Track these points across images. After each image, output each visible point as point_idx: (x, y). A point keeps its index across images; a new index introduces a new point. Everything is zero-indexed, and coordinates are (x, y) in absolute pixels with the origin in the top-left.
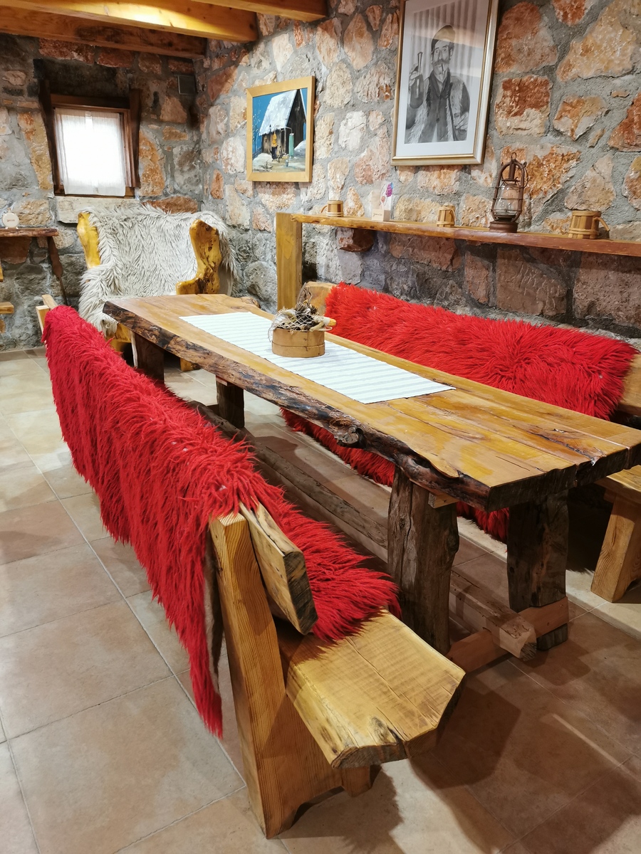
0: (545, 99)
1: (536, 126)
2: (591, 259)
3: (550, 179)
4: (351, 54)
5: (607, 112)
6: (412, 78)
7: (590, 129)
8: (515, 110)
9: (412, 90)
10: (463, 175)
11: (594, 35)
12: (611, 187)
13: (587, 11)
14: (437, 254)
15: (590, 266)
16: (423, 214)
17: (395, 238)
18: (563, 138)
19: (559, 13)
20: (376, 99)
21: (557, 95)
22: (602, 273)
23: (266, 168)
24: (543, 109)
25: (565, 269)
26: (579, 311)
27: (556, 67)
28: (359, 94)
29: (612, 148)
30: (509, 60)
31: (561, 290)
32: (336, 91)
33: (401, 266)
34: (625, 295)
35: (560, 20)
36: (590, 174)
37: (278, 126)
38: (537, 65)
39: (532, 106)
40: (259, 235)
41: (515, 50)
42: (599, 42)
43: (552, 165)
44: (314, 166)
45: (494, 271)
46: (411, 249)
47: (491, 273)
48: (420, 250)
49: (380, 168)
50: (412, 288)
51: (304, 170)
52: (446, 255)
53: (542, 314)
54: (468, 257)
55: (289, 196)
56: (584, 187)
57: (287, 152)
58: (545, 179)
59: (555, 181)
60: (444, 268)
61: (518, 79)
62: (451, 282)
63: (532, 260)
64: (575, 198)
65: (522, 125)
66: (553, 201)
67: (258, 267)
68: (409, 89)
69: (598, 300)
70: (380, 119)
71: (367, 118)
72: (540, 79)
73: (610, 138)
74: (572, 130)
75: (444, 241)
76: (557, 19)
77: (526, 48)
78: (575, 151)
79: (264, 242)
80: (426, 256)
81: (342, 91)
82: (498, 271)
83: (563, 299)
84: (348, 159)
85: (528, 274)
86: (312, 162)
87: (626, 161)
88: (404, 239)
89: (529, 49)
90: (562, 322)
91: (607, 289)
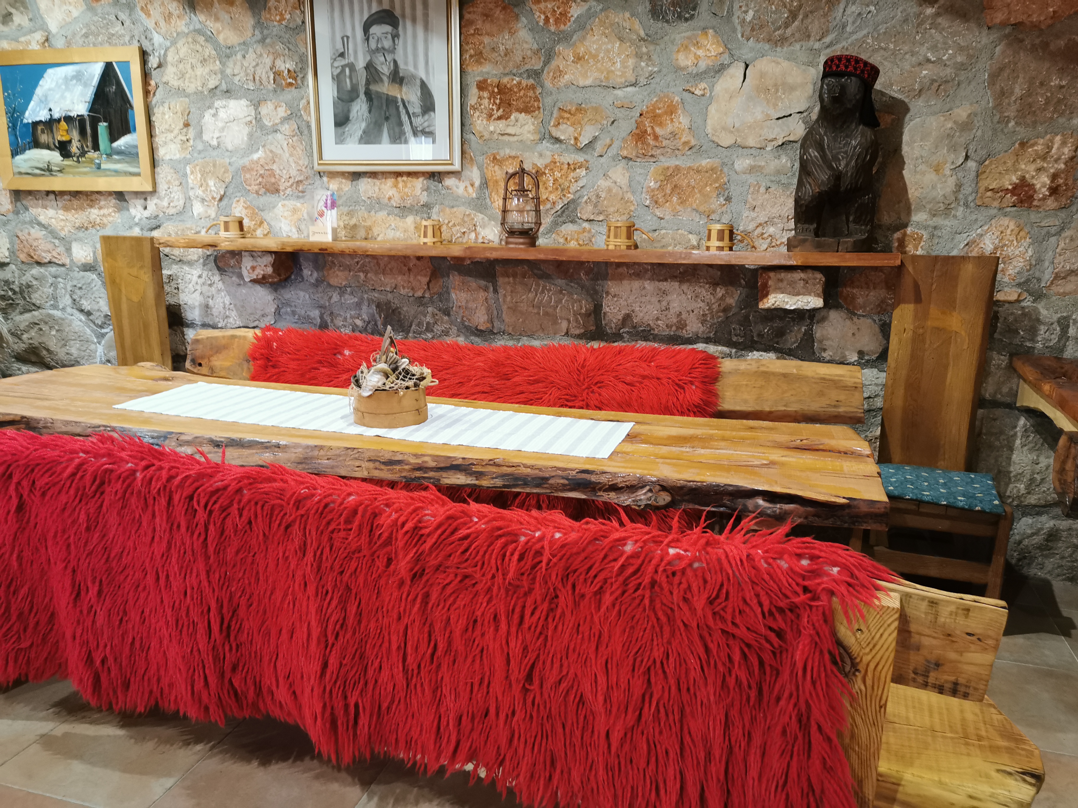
0: (536, 104)
1: (529, 132)
2: (620, 270)
3: (557, 189)
4: (212, 25)
5: (613, 122)
6: (336, 64)
7: (595, 138)
8: (497, 114)
9: (338, 79)
10: (433, 184)
11: (587, 43)
12: (629, 196)
13: (573, 19)
14: (406, 278)
15: (621, 278)
16: (376, 231)
17: (333, 262)
18: (564, 146)
19: (539, 17)
20: (271, 86)
21: (548, 101)
22: (636, 284)
23: (48, 170)
24: (534, 114)
25: (587, 283)
26: (613, 325)
27: (543, 71)
28: (236, 79)
29: (625, 158)
30: (479, 57)
31: (586, 305)
32: (190, 71)
33: (347, 296)
34: (664, 303)
35: (541, 24)
36: (603, 183)
37: (70, 111)
38: (518, 67)
39: (520, 111)
40: (36, 271)
41: (488, 48)
42: (593, 52)
43: (557, 174)
44: (158, 170)
45: (496, 291)
46: (362, 275)
47: (491, 295)
48: (376, 273)
49: (294, 172)
50: (369, 322)
51: (138, 174)
52: (419, 278)
53: (567, 334)
54: (455, 279)
55: (105, 211)
56: (598, 196)
57: (96, 147)
58: (550, 189)
59: (564, 190)
60: (419, 294)
61: (496, 80)
62: (430, 309)
63: (545, 276)
64: (590, 208)
65: (510, 130)
66: (564, 212)
67: (41, 320)
68: (333, 78)
69: (633, 311)
70: (282, 112)
71: (256, 110)
72: (524, 83)
73: (621, 148)
74: (576, 139)
75: (414, 261)
76: (537, 23)
77: (502, 48)
78: (582, 160)
79: (51, 280)
80: (388, 281)
81: (200, 71)
82: (501, 291)
83: (590, 315)
84: (227, 160)
85: (543, 292)
86: (154, 163)
87: (642, 171)
88: (347, 261)
89: (506, 49)
90: (593, 339)
91: (643, 299)
